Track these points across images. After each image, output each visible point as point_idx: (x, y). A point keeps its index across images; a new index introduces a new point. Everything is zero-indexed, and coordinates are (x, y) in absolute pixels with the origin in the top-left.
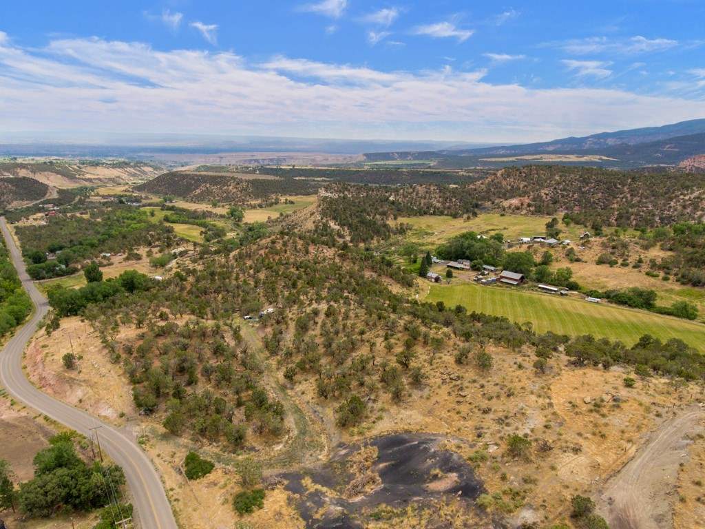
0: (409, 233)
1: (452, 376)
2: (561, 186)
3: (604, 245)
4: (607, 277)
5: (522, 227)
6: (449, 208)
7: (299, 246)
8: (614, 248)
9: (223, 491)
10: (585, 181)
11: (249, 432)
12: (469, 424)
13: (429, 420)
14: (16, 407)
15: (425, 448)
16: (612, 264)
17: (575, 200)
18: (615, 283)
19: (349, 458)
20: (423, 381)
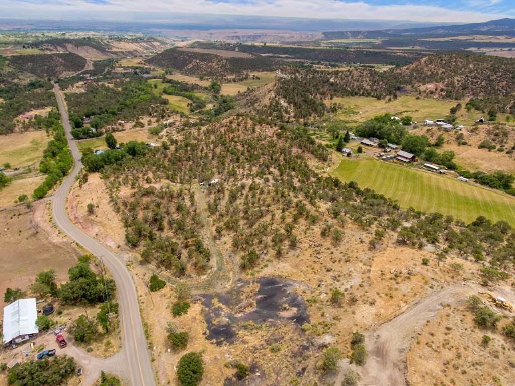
0: (340, 111)
1: (316, 244)
2: (473, 75)
3: (489, 133)
4: (483, 160)
5: (431, 110)
6: (376, 90)
7: (249, 126)
8: (496, 135)
9: (169, 300)
10: (495, 71)
11: (189, 266)
12: (317, 277)
13: (295, 271)
14: (61, 235)
15: (285, 290)
16: (491, 148)
17: (482, 87)
18: (487, 165)
19: (242, 289)
20: (298, 245)
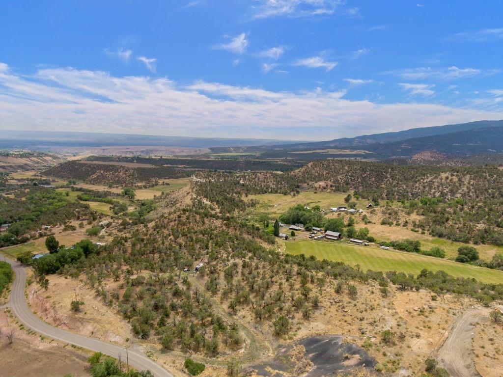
0: (258, 206)
1: (336, 300)
2: (350, 174)
3: (384, 213)
4: (389, 233)
6: (281, 188)
7: (198, 219)
8: (390, 214)
10: (364, 170)
12: (354, 327)
13: (330, 327)
15: (335, 343)
16: (390, 224)
17: (359, 182)
18: (394, 236)
19: (288, 353)
20: (319, 304)
